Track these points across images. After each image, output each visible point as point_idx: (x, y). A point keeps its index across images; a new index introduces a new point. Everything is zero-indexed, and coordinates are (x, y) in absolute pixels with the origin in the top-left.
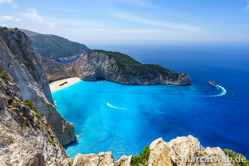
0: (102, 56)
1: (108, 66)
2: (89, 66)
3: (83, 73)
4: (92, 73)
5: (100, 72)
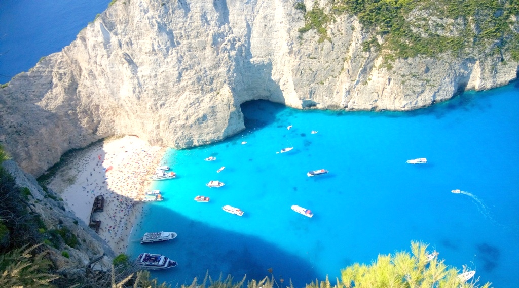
1: (294, 33)
2: (187, 61)
3: (163, 112)
4: (214, 96)
5: (251, 75)
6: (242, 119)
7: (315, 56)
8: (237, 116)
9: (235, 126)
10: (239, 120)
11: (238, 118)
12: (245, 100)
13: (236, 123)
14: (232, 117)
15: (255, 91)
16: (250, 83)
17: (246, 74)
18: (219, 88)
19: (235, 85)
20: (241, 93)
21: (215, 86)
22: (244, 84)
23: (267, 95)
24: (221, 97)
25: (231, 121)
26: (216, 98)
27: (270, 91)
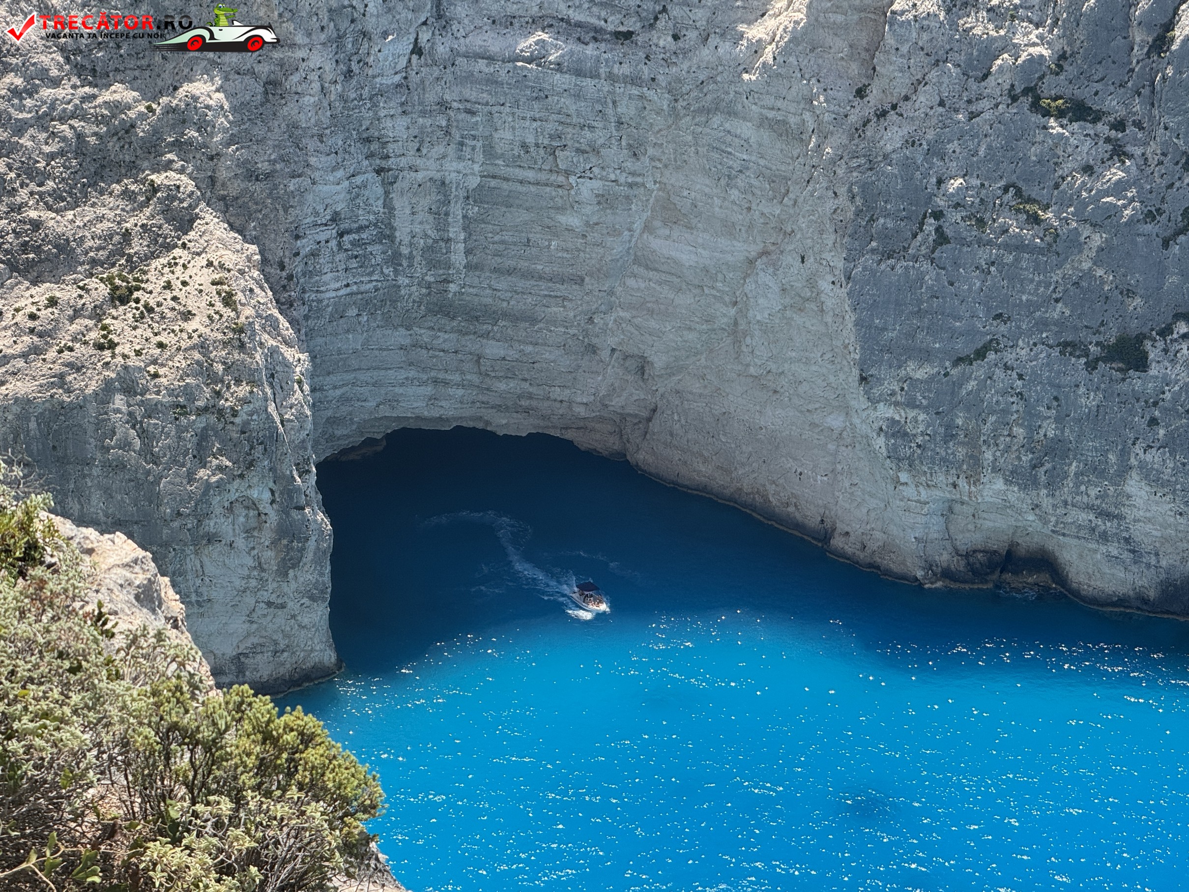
4: (77, 313)
5: (474, 182)
7: (1084, 93)
8: (266, 536)
9: (239, 625)
10: (283, 572)
11: (270, 557)
12: (385, 411)
13: (250, 600)
14: (212, 539)
15: (493, 349)
16: (458, 258)
17: (428, 169)
18: (138, 246)
19: (306, 245)
20: (354, 341)
21: (101, 228)
22: (395, 259)
23: (616, 403)
24: (143, 331)
25: (201, 574)
26: (94, 335)
27: (642, 368)
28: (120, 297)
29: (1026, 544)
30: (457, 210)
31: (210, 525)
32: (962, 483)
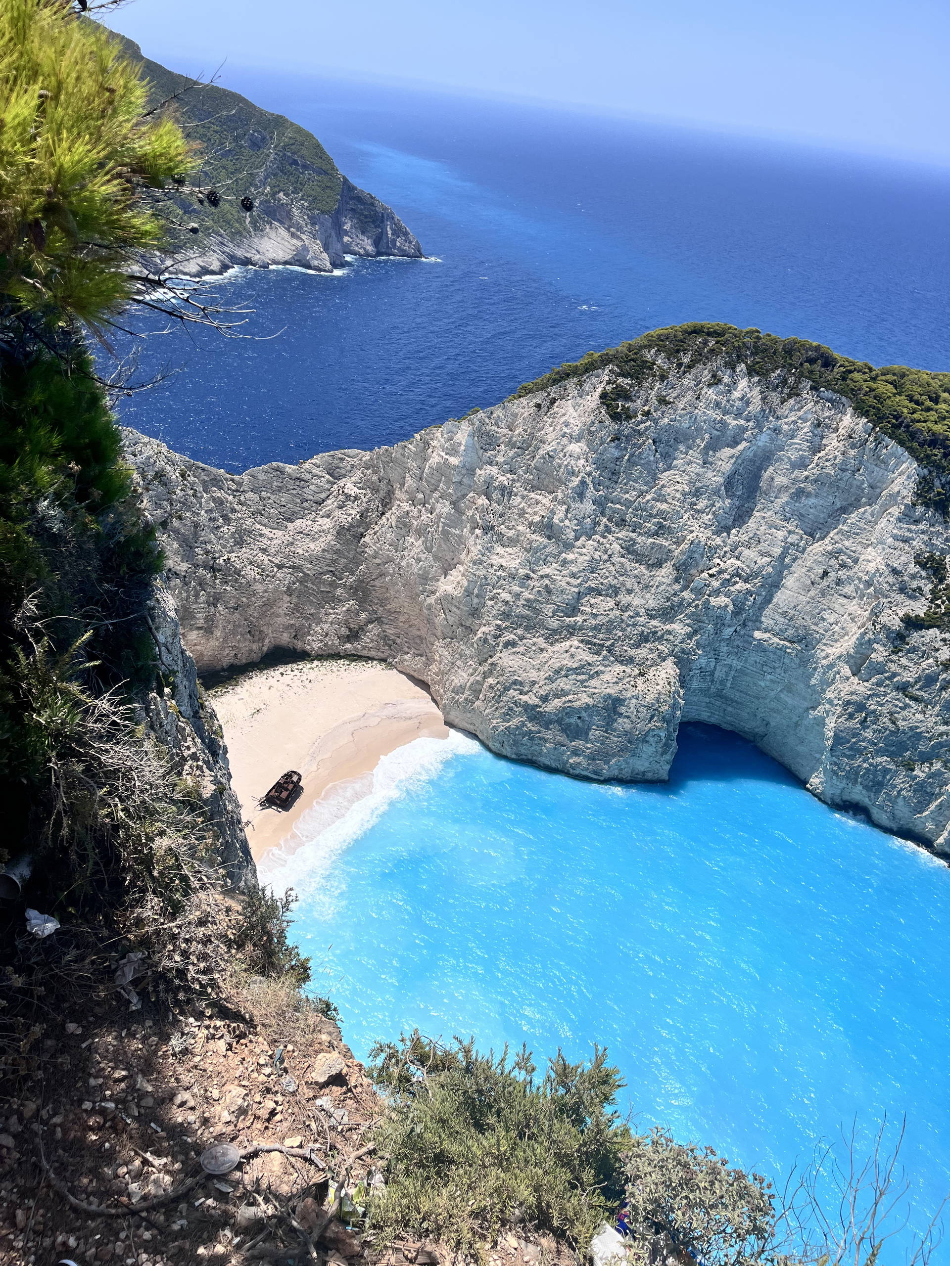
0: (816, 449)
1: (890, 619)
4: (630, 676)
5: (739, 667)
6: (669, 757)
7: (919, 694)
8: (660, 745)
9: (647, 764)
11: (660, 750)
12: (697, 717)
13: (651, 759)
14: (647, 742)
15: (730, 709)
16: (729, 685)
17: (728, 661)
18: (649, 663)
19: (691, 673)
20: (695, 699)
21: (641, 656)
22: (712, 681)
23: (756, 730)
24: (645, 685)
25: (641, 750)
26: (632, 683)
27: (768, 724)
28: (642, 674)
29: (861, 804)
30: (733, 673)
31: (648, 739)
32: (850, 785)
